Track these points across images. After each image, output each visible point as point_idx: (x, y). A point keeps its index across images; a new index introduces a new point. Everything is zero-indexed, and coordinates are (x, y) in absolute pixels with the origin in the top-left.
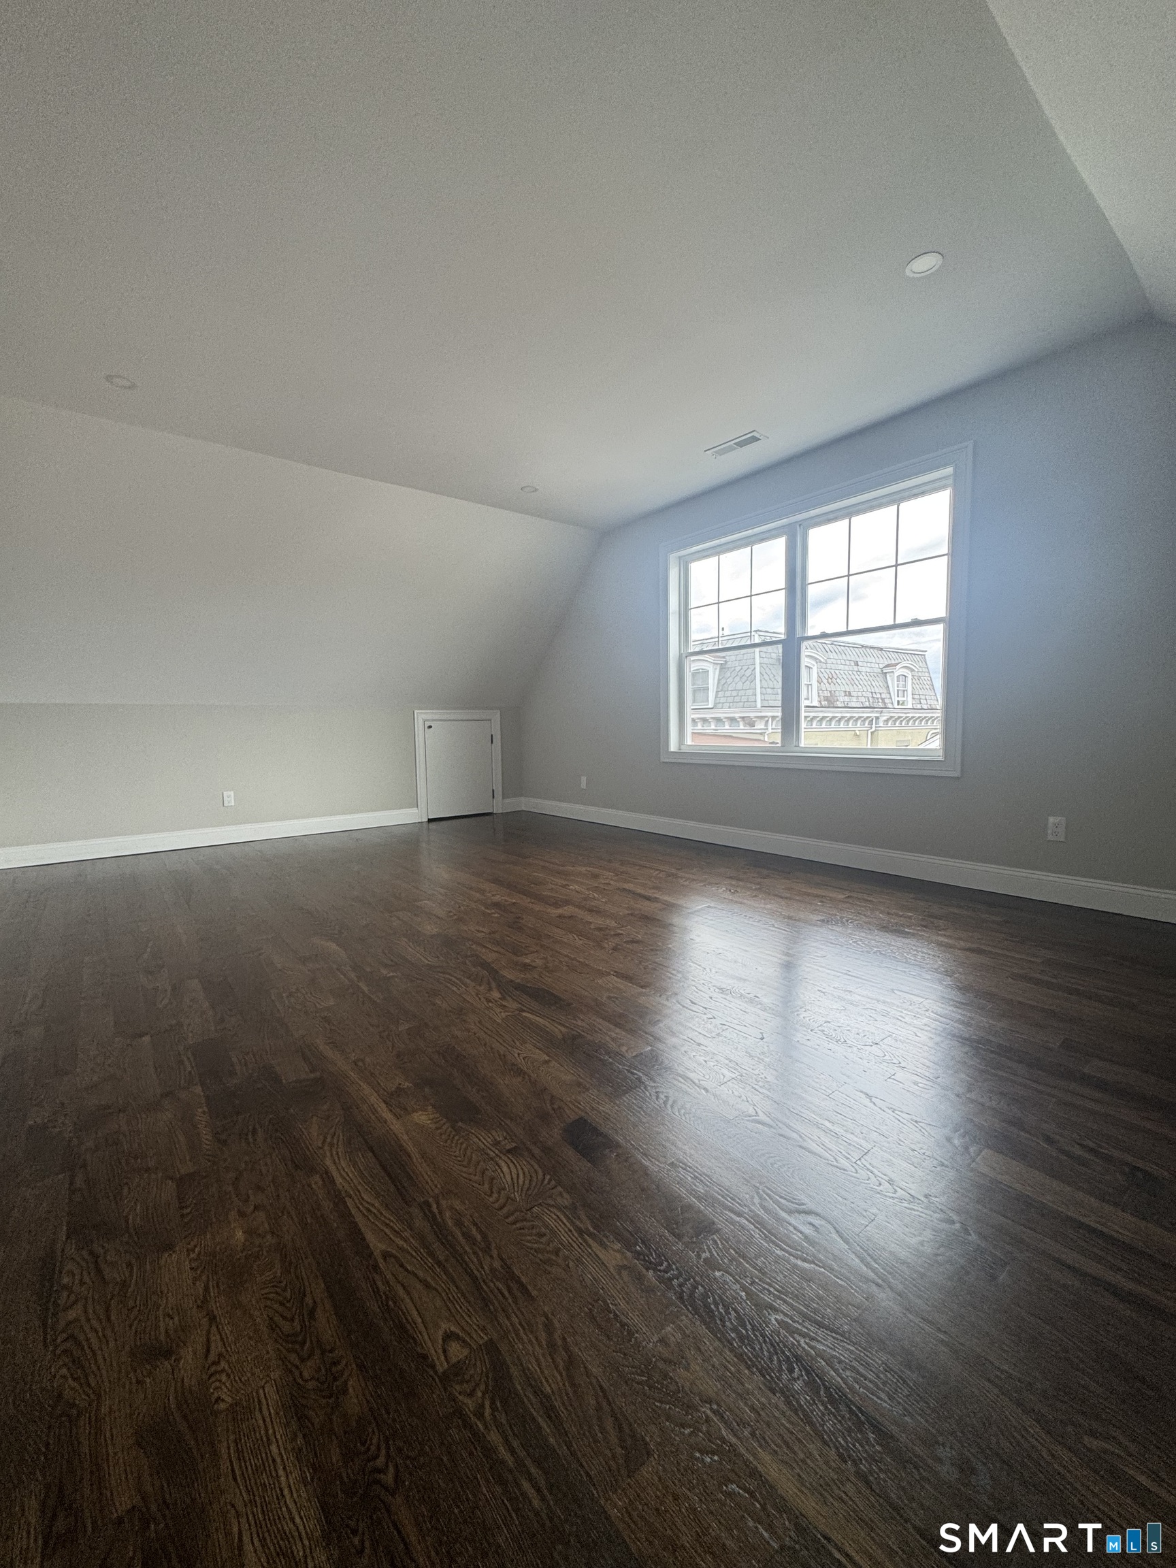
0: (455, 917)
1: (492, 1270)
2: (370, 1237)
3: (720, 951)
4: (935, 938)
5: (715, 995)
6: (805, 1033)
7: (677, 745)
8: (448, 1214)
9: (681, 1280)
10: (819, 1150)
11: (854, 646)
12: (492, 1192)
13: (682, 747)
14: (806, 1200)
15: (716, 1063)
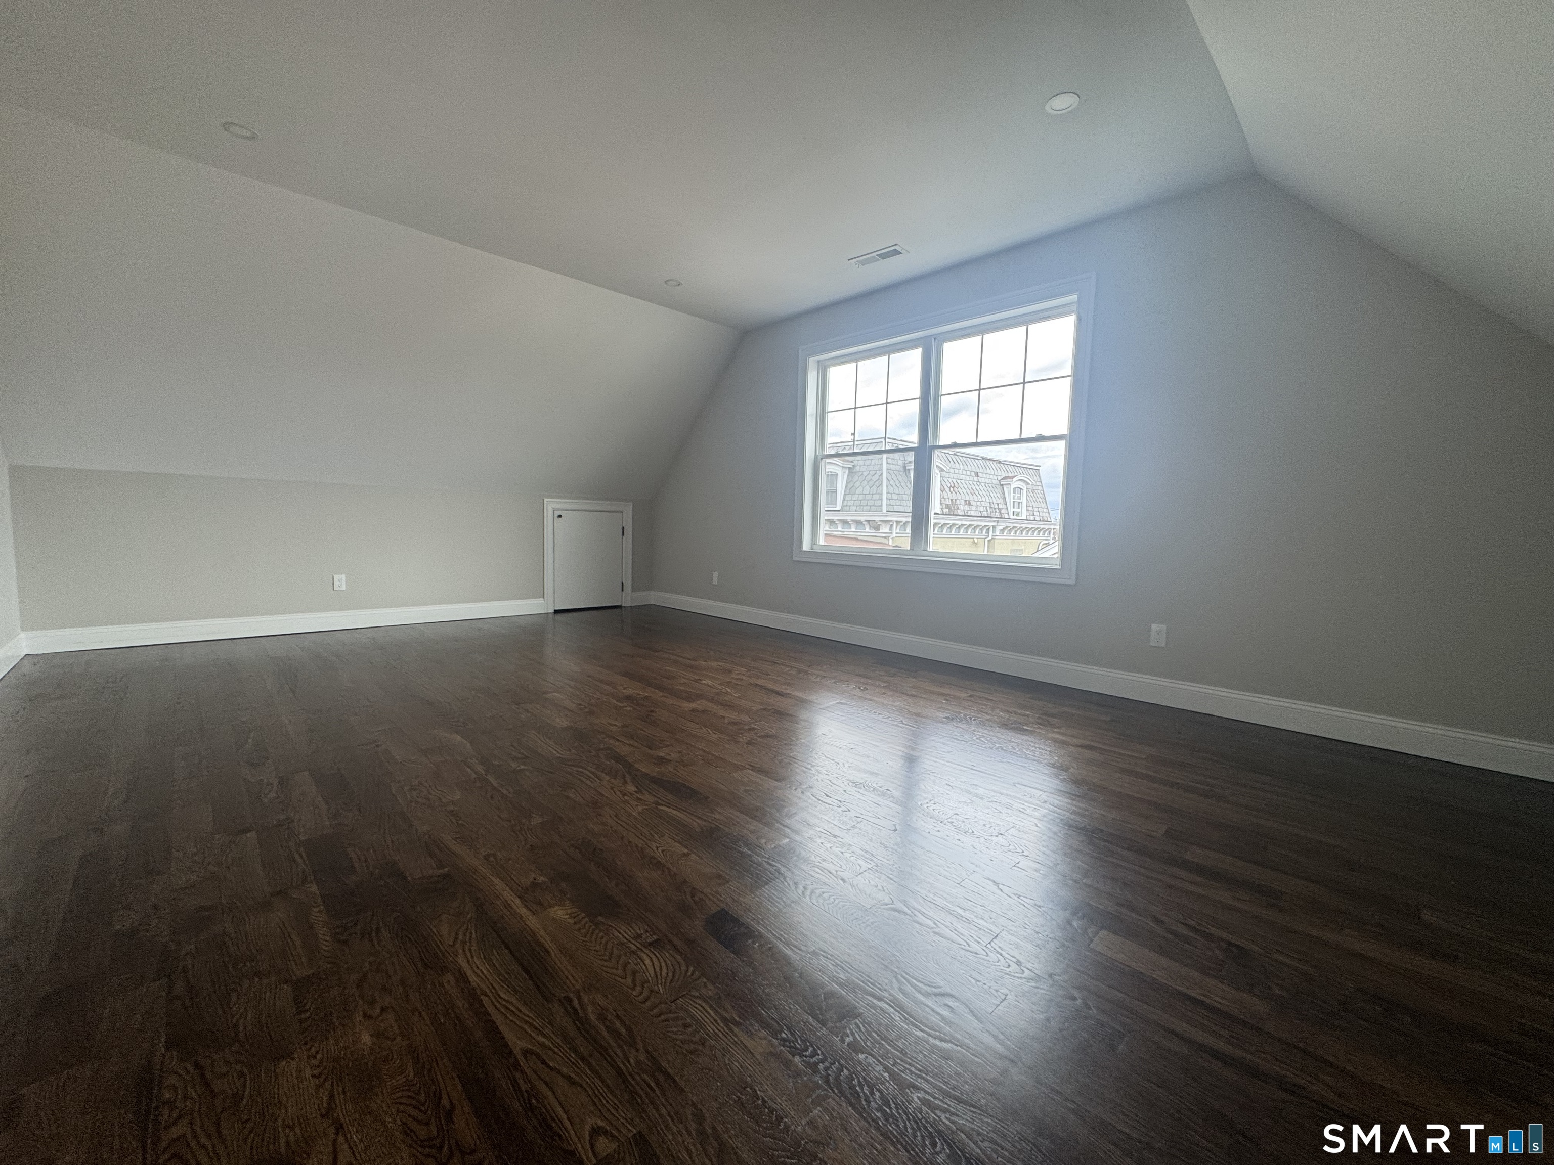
0: (587, 710)
1: (638, 1062)
2: (510, 1037)
3: (852, 746)
4: (1051, 735)
5: (848, 789)
6: (935, 825)
7: (810, 545)
8: (590, 1009)
9: (826, 1064)
10: (953, 936)
11: (975, 458)
12: (635, 985)
13: (815, 547)
14: (942, 983)
15: (853, 854)
